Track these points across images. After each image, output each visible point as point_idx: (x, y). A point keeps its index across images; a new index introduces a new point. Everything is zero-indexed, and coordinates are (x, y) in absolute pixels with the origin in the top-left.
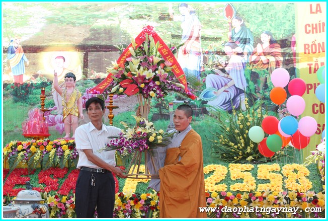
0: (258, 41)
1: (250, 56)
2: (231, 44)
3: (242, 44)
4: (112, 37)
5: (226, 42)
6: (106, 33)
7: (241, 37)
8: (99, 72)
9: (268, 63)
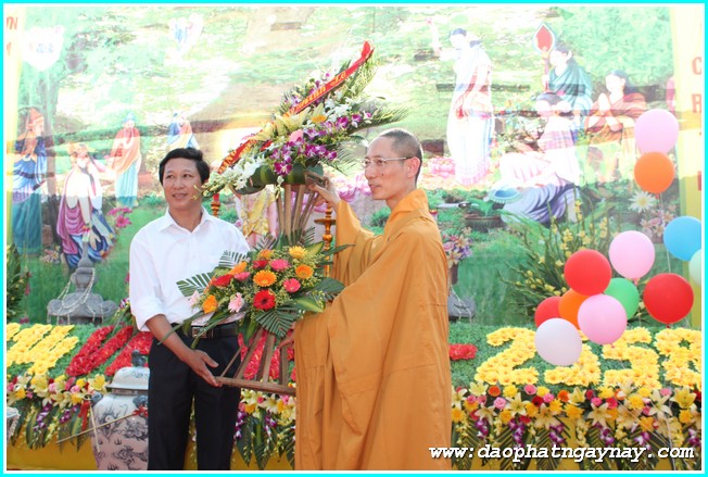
1: (585, 117)
2: (548, 96)
3: (570, 96)
5: (538, 94)
9: (621, 131)
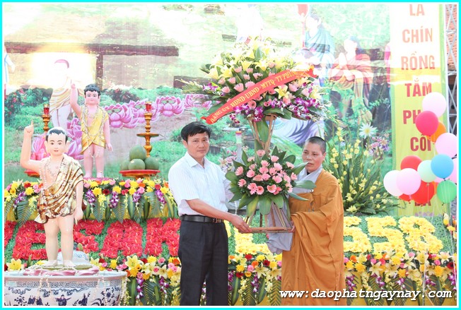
0: (341, 49)
1: (329, 69)
2: (304, 52)
3: (320, 53)
4: (137, 34)
5: (297, 49)
6: (129, 29)
7: (318, 43)
8: (120, 84)
9: (353, 80)
